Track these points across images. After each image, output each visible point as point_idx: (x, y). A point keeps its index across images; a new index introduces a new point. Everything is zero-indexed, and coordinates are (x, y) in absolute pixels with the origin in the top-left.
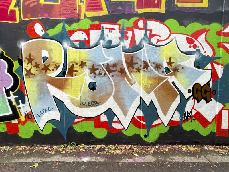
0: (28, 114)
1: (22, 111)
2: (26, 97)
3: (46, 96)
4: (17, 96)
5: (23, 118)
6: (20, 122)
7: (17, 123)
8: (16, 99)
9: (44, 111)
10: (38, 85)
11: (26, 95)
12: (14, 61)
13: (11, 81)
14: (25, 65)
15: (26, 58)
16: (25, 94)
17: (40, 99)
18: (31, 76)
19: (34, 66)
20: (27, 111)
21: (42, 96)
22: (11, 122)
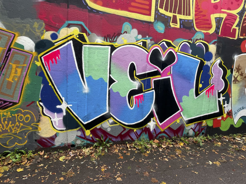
0: (229, 112)
1: (226, 109)
2: (230, 98)
3: (243, 98)
4: (224, 98)
5: (225, 115)
6: (223, 118)
7: (221, 119)
9: (240, 109)
10: (240, 89)
12: (228, 70)
13: (223, 85)
14: (234, 73)
15: (236, 68)
16: (230, 96)
17: (239, 100)
18: (237, 82)
19: (240, 75)
20: (229, 110)
21: (240, 98)
22: (217, 118)
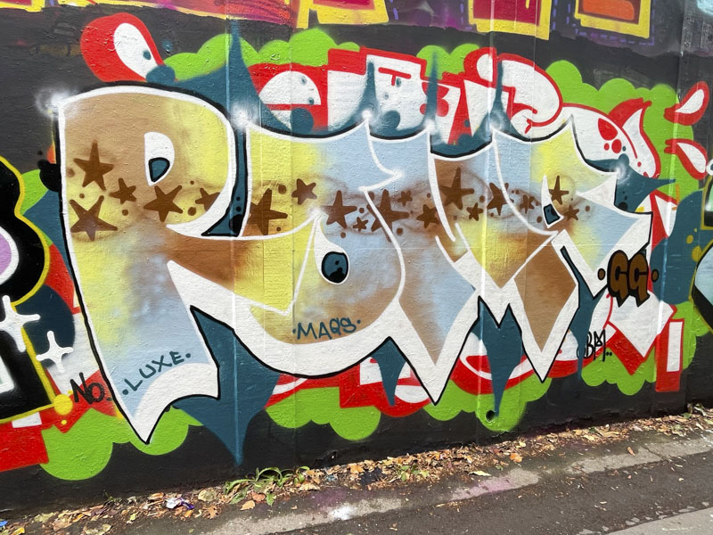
0: (88, 386)
1: (60, 374)
2: (78, 318)
3: (163, 311)
4: (36, 317)
5: (62, 404)
6: (50, 419)
7: (40, 423)
8: (29, 328)
9: (156, 367)
10: (129, 270)
11: (76, 311)
12: (22, 172)
13: (8, 252)
14: (71, 188)
15: (77, 161)
16: (72, 305)
17: (138, 321)
18: (98, 233)
19: (113, 195)
20: (81, 375)
21: (146, 309)
22: (10, 424)
